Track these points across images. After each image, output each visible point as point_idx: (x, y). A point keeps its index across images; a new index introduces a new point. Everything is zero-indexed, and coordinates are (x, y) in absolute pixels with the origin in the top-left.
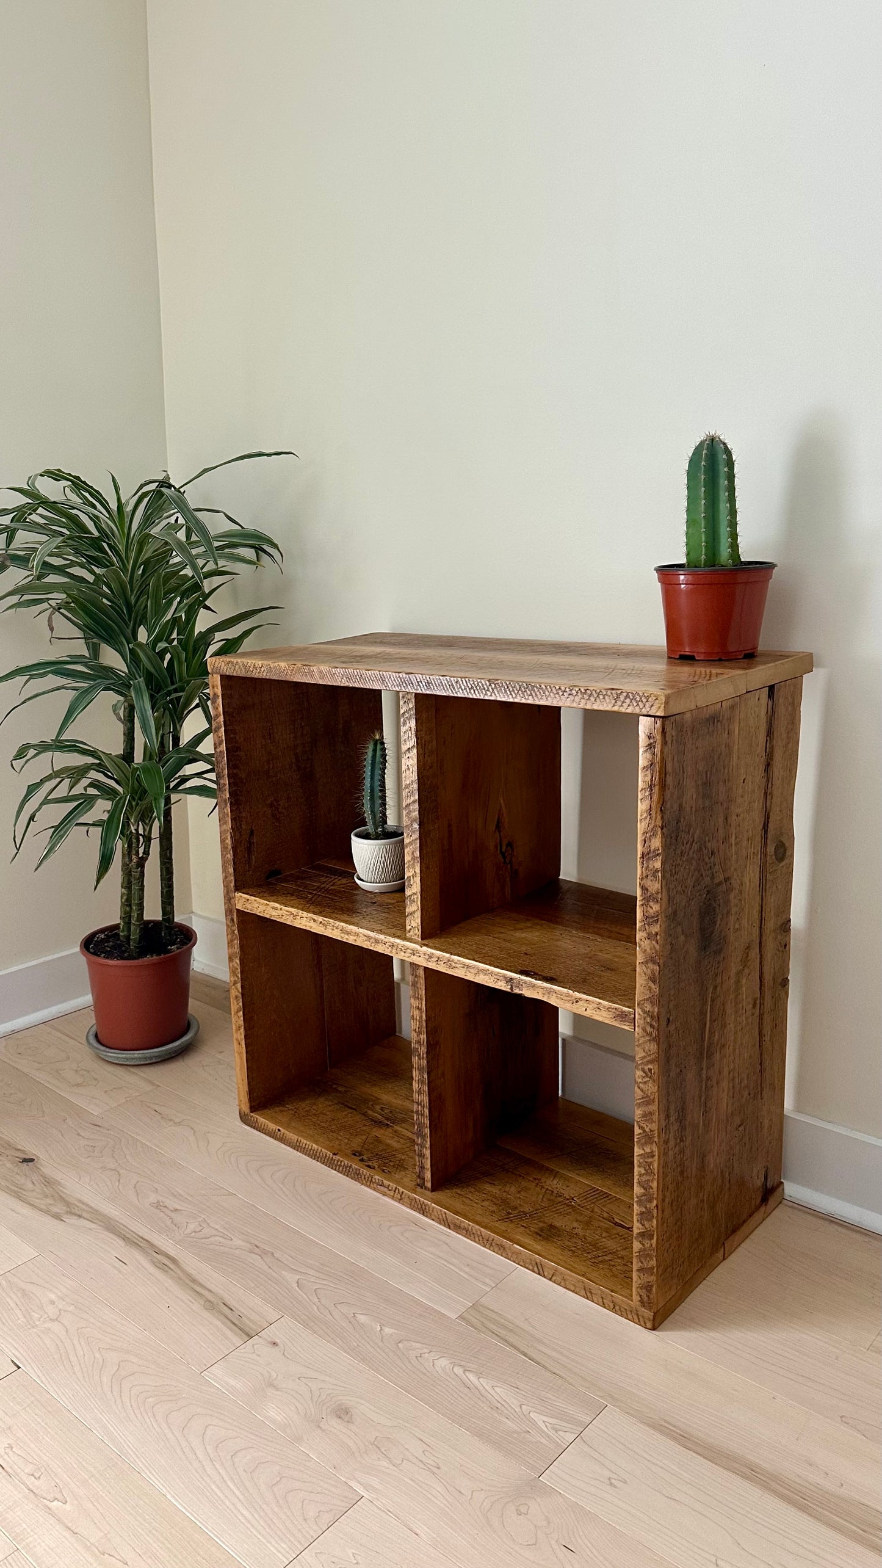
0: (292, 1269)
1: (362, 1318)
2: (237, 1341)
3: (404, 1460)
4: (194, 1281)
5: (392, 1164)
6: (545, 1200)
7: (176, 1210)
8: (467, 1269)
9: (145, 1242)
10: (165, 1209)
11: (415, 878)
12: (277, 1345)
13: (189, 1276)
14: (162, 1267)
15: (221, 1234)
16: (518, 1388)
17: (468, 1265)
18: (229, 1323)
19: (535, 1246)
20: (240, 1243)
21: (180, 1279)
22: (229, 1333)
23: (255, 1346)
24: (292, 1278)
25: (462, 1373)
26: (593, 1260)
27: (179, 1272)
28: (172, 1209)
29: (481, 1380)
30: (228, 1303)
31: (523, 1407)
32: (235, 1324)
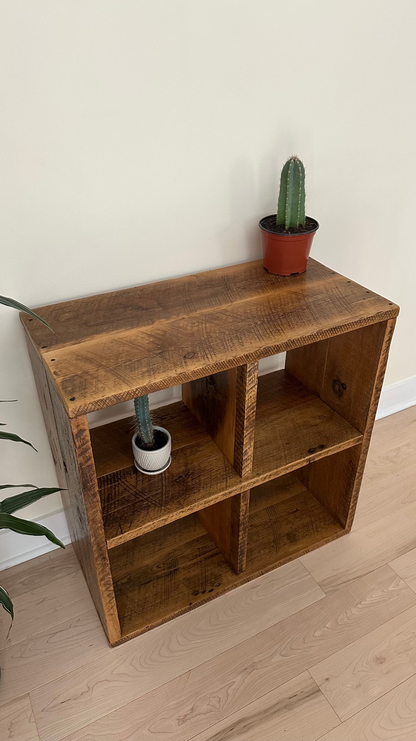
0: (270, 656)
1: (317, 634)
2: (322, 697)
3: (409, 644)
4: (266, 711)
5: (213, 580)
6: (268, 529)
7: (192, 709)
8: (295, 579)
9: (218, 736)
10: (188, 717)
11: (250, 449)
12: (329, 678)
13: (260, 714)
14: (247, 728)
15: (228, 687)
16: (374, 589)
17: (291, 577)
18: (307, 699)
19: (299, 546)
20: (239, 678)
21: (262, 719)
22: (315, 700)
23: (326, 689)
24: (277, 658)
25: (361, 606)
26: (315, 531)
27: (254, 719)
28: (191, 711)
29: (366, 600)
30: (289, 696)
31: (384, 591)
32: (308, 696)
